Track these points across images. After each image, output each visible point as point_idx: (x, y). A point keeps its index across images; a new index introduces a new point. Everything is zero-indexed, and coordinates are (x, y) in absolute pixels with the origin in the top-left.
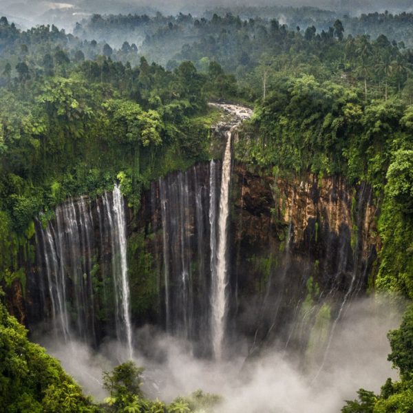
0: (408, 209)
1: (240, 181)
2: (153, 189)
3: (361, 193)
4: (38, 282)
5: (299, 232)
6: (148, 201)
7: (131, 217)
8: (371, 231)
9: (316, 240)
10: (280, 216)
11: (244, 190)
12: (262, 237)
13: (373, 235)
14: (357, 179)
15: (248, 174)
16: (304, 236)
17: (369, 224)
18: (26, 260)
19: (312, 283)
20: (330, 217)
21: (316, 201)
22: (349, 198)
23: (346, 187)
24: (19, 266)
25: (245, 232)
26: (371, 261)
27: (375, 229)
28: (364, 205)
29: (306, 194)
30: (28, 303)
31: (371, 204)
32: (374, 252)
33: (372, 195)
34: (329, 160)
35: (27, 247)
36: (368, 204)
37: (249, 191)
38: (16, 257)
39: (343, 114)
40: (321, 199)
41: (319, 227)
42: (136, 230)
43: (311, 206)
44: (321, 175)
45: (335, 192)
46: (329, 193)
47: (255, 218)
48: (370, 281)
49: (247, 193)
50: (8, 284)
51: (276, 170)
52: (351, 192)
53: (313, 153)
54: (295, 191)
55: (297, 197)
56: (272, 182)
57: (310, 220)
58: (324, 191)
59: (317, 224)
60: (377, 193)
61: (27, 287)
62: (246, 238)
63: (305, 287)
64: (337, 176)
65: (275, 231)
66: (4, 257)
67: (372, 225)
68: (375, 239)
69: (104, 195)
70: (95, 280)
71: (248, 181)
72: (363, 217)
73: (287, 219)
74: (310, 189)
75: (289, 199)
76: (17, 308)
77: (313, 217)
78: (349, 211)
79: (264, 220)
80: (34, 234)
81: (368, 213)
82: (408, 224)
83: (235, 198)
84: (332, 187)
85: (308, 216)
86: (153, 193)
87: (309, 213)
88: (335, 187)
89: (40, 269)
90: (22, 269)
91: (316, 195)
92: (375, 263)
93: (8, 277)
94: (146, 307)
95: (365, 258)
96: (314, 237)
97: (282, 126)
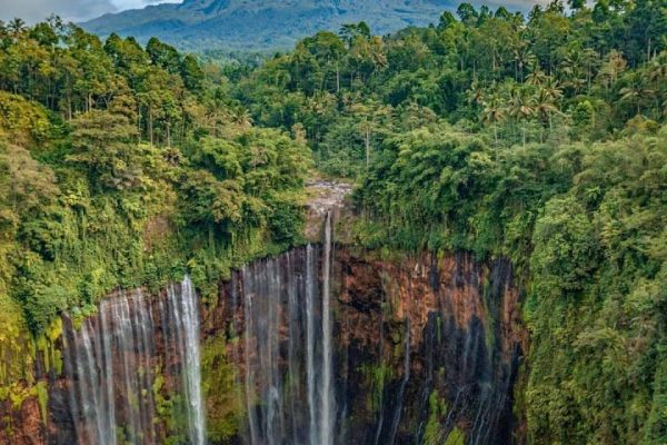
0: (571, 281)
1: (344, 270)
2: (235, 281)
3: (496, 272)
4: (66, 401)
5: (417, 331)
6: (228, 295)
7: (206, 315)
8: (513, 325)
9: (439, 339)
10: (392, 310)
11: (349, 281)
12: (373, 340)
13: (516, 328)
14: (488, 253)
15: (353, 260)
16: (424, 336)
17: (510, 313)
18: (48, 370)
19: (437, 398)
20: (456, 308)
21: (436, 290)
22: (479, 280)
23: (475, 266)
24: (37, 379)
25: (352, 335)
26: (516, 365)
27: (518, 321)
28: (501, 288)
29: (422, 280)
30: (49, 431)
31: (511, 286)
32: (519, 352)
33: (512, 274)
34: (451, 232)
35: (50, 353)
36: (507, 287)
37: (355, 282)
38: (31, 366)
39: (466, 164)
40: (443, 285)
41: (442, 323)
42: (212, 332)
43: (431, 296)
44: (441, 253)
45: (461, 274)
46: (453, 275)
47: (363, 316)
48: (517, 393)
49: (353, 285)
50: (15, 404)
51: (385, 251)
52: (481, 273)
53: (430, 226)
54: (410, 278)
55: (413, 286)
56: (380, 268)
57: (430, 315)
58: (446, 274)
59: (438, 319)
60: (519, 269)
61: (50, 408)
62: (354, 341)
63: (428, 405)
64: (462, 252)
65: (388, 331)
66: (9, 366)
67: (513, 316)
68: (520, 335)
69: (169, 287)
70: (158, 398)
71: (353, 269)
72: (500, 306)
73: (400, 314)
74: (429, 273)
75: (403, 289)
76: (29, 438)
77: (433, 310)
78: (481, 300)
79: (374, 319)
80: (61, 336)
81: (507, 298)
82: (571, 305)
83: (338, 291)
84: (455, 268)
85: (428, 309)
86: (235, 286)
87: (428, 305)
88: (460, 268)
89: (70, 383)
90: (42, 384)
91: (436, 280)
92: (523, 368)
93: (16, 394)
94: (230, 433)
95: (507, 361)
96: (436, 337)
97: (390, 195)
